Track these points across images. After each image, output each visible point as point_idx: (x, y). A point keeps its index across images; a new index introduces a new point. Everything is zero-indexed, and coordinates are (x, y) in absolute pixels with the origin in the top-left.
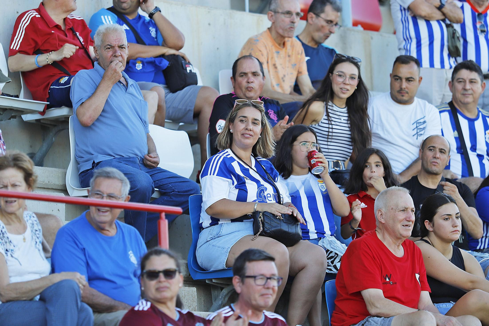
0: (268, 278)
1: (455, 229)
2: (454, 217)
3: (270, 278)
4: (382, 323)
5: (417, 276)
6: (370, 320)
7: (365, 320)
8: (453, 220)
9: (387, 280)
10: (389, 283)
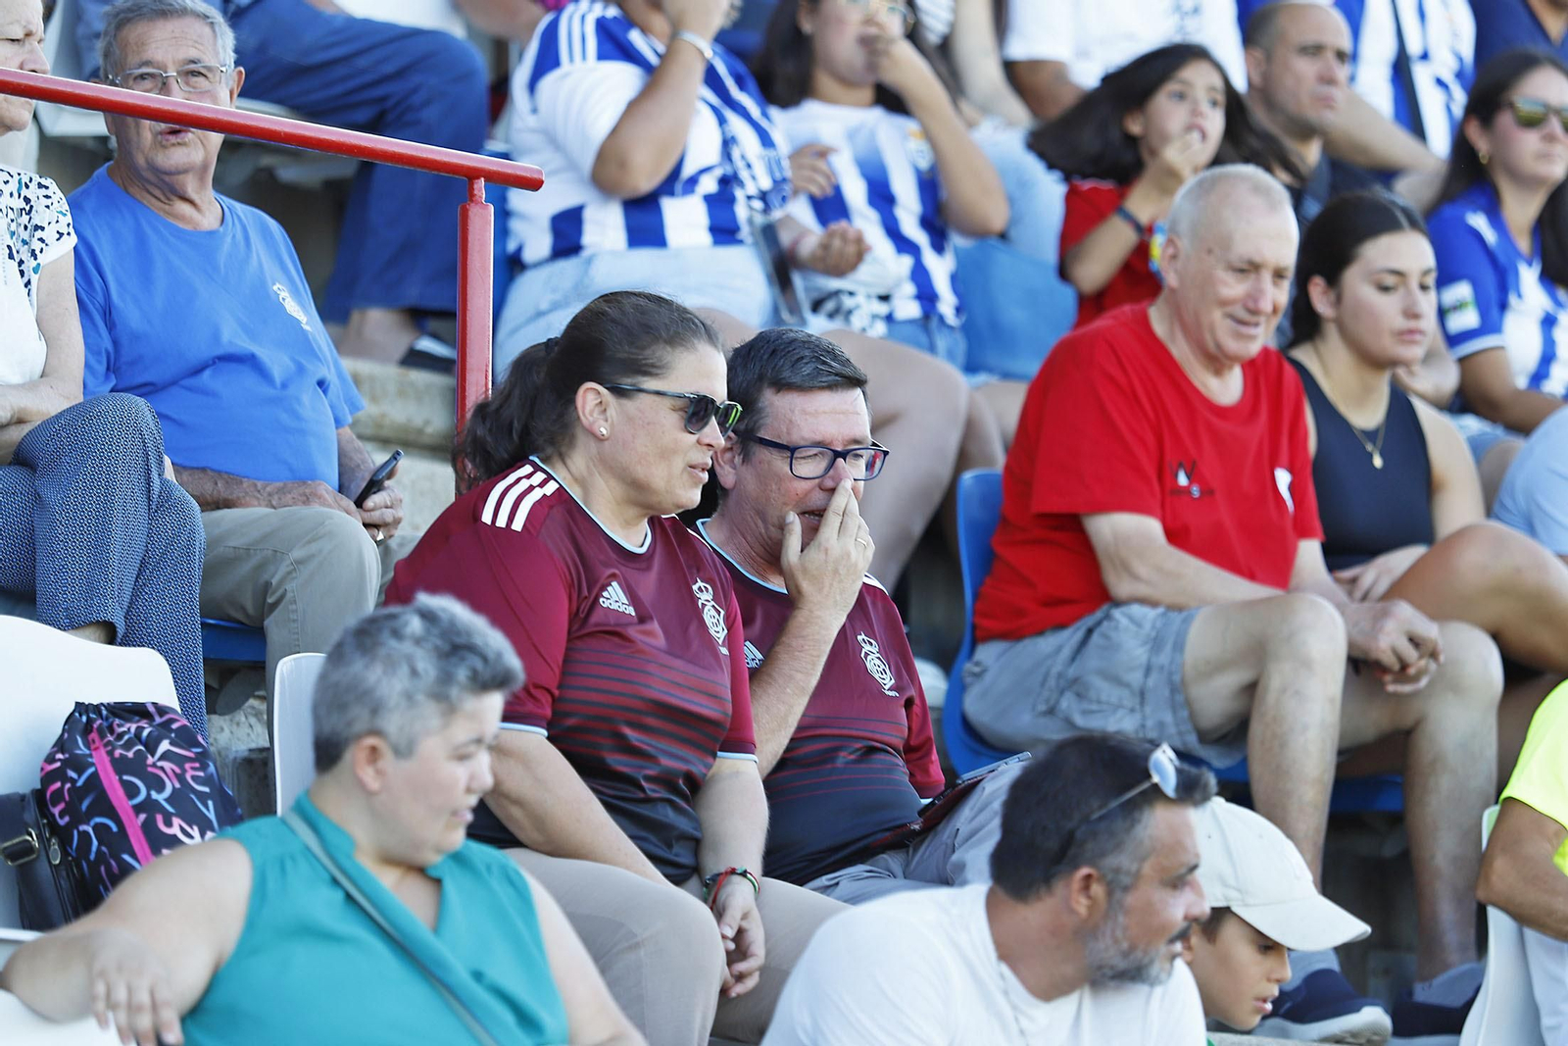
0: (837, 454)
1: (1412, 324)
2: (1414, 284)
3: (843, 455)
4: (1159, 624)
5: (1283, 478)
6: (1117, 613)
7: (1099, 614)
8: (1409, 292)
9: (1183, 480)
10: (1187, 490)
